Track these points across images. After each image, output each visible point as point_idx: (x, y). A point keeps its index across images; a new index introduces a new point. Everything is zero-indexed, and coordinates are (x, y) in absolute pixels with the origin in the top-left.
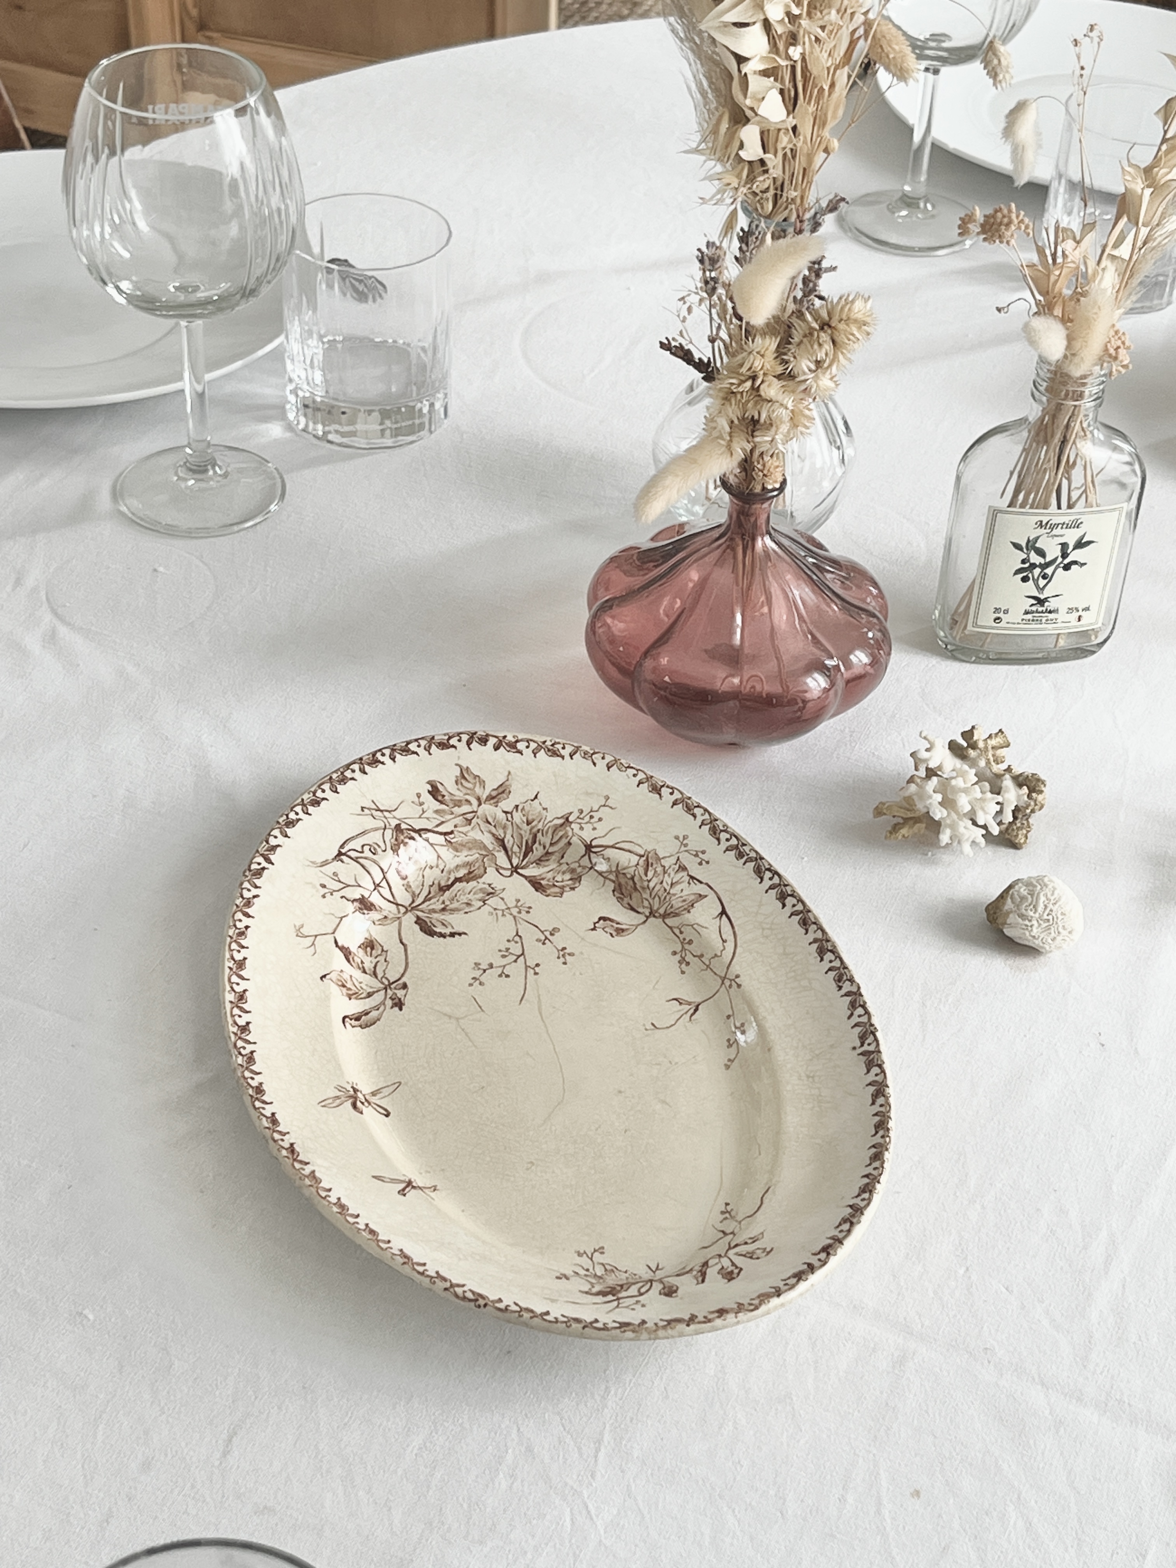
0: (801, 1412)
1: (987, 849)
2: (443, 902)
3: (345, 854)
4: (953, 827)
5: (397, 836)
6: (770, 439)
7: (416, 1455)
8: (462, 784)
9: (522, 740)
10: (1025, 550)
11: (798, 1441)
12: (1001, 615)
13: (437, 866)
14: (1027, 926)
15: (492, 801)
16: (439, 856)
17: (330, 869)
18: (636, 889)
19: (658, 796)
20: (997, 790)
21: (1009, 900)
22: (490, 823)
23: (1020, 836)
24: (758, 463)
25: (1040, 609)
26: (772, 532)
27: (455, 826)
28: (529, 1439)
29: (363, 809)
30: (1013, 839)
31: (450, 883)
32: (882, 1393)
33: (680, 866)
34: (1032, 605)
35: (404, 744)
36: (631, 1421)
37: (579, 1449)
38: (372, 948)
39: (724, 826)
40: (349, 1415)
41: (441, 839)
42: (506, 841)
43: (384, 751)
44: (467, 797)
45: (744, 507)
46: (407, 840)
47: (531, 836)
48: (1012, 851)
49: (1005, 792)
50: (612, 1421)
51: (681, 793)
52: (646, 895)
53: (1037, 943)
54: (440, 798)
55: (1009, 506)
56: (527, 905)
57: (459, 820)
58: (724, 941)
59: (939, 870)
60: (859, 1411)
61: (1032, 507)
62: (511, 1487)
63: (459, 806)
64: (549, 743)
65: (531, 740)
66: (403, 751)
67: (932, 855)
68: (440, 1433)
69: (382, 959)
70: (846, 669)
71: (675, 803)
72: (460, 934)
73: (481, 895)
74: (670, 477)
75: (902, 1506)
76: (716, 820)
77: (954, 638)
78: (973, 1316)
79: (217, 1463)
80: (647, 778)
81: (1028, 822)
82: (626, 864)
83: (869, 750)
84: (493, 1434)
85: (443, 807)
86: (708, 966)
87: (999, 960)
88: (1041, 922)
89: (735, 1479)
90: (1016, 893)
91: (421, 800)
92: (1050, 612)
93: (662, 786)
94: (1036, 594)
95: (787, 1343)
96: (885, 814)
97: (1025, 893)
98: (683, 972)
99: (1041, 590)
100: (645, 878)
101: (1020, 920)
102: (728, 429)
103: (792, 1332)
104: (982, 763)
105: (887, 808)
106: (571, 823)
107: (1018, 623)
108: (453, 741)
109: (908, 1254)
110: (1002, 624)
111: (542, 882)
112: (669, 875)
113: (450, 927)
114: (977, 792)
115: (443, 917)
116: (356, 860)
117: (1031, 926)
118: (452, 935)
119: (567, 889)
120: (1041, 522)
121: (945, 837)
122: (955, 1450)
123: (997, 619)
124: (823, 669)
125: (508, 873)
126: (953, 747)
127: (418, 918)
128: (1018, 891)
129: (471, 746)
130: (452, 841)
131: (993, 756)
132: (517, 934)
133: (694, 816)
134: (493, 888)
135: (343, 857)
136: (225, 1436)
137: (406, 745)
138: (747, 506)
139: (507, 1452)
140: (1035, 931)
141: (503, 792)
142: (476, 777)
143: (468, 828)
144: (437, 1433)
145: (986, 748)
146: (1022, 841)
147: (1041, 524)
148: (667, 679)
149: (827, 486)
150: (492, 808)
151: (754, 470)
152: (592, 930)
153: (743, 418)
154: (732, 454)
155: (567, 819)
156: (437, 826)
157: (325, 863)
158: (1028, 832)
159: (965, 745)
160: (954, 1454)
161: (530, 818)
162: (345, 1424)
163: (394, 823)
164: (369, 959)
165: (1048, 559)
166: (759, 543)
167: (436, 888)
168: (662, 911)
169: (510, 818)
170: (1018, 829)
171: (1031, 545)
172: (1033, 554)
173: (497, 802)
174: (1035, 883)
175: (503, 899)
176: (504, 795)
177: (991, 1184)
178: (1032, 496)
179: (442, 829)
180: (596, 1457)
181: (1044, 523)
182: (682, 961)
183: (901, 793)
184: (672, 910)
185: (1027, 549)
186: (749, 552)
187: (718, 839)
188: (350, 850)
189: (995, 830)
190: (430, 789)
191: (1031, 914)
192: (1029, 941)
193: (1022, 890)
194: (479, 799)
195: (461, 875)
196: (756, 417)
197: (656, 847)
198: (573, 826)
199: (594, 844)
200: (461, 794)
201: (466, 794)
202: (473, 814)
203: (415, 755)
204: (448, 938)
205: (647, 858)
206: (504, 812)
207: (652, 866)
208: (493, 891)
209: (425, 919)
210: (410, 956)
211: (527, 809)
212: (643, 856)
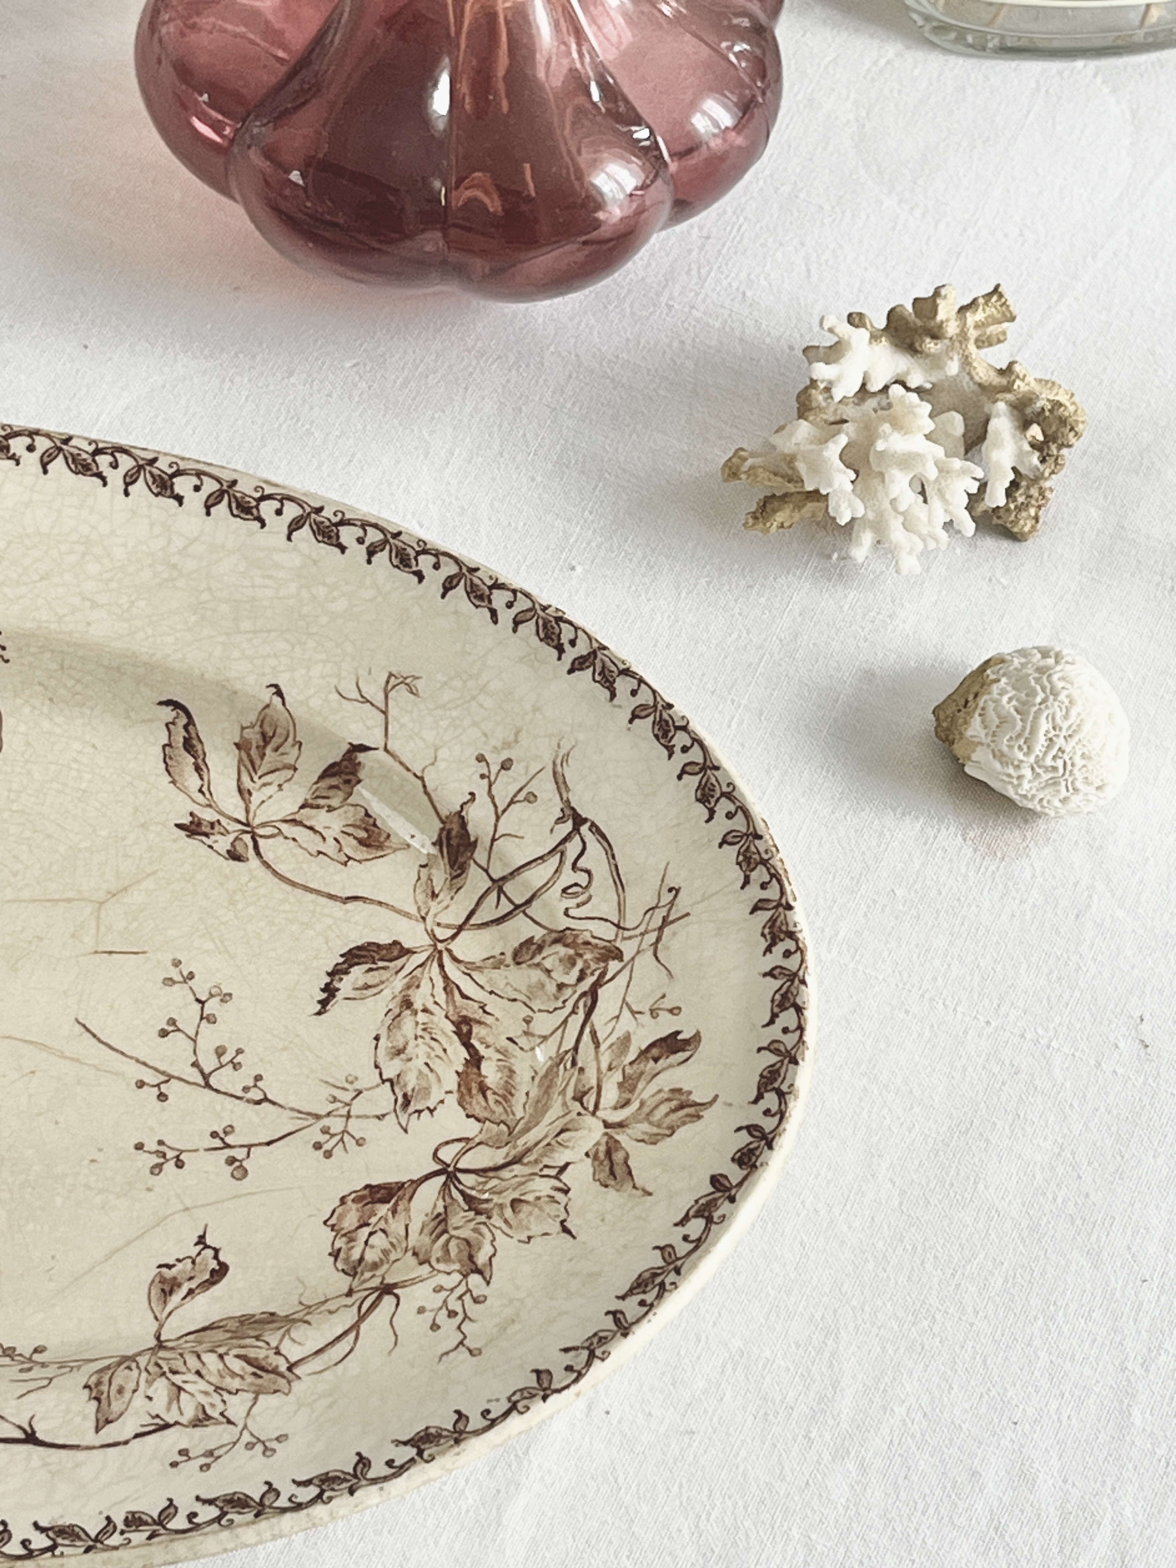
2: (425, 1010)
3: (576, 829)
5: (596, 946)
8: (669, 1100)
15: (602, 1148)
17: (545, 788)
22: (557, 1135)
27: (581, 1070)
29: (675, 891)
31: (474, 1042)
33: (208, 1418)
39: (231, 1521)
44: (635, 1105)
54: (655, 1052)
56: (338, 1151)
63: (620, 1085)
66: (784, 996)
69: (330, 847)
72: (324, 1003)
73: (411, 1082)
85: (632, 1055)
91: (664, 1016)
93: (420, 1453)
106: (465, 1276)
112: (206, 1393)
113: (352, 995)
116: (558, 849)
118: (330, 991)
125: (446, 1155)
127: (409, 952)
130: (561, 1066)
132: (266, 1099)
134: (419, 1112)
135: (569, 826)
141: (612, 1173)
142: (672, 1130)
150: (588, 1145)
152: (202, 1236)
156: (593, 1033)
157: (561, 783)
161: (525, 1208)
163: (628, 949)
169: (546, 1172)
173: (596, 1157)
175: (380, 1117)
176: (604, 1175)
179: (586, 1045)
188: (582, 840)
190: (680, 1037)
194: (621, 1125)
195: (484, 1071)
197: (291, 1398)
198: (457, 1277)
201: (642, 1104)
202: (591, 1108)
203: (767, 1019)
204: (327, 979)
205: (282, 1375)
206: (567, 1165)
207: (254, 1374)
208: (411, 1109)
209: (399, 963)
210: (312, 897)
211: (551, 1209)
212: (290, 1369)
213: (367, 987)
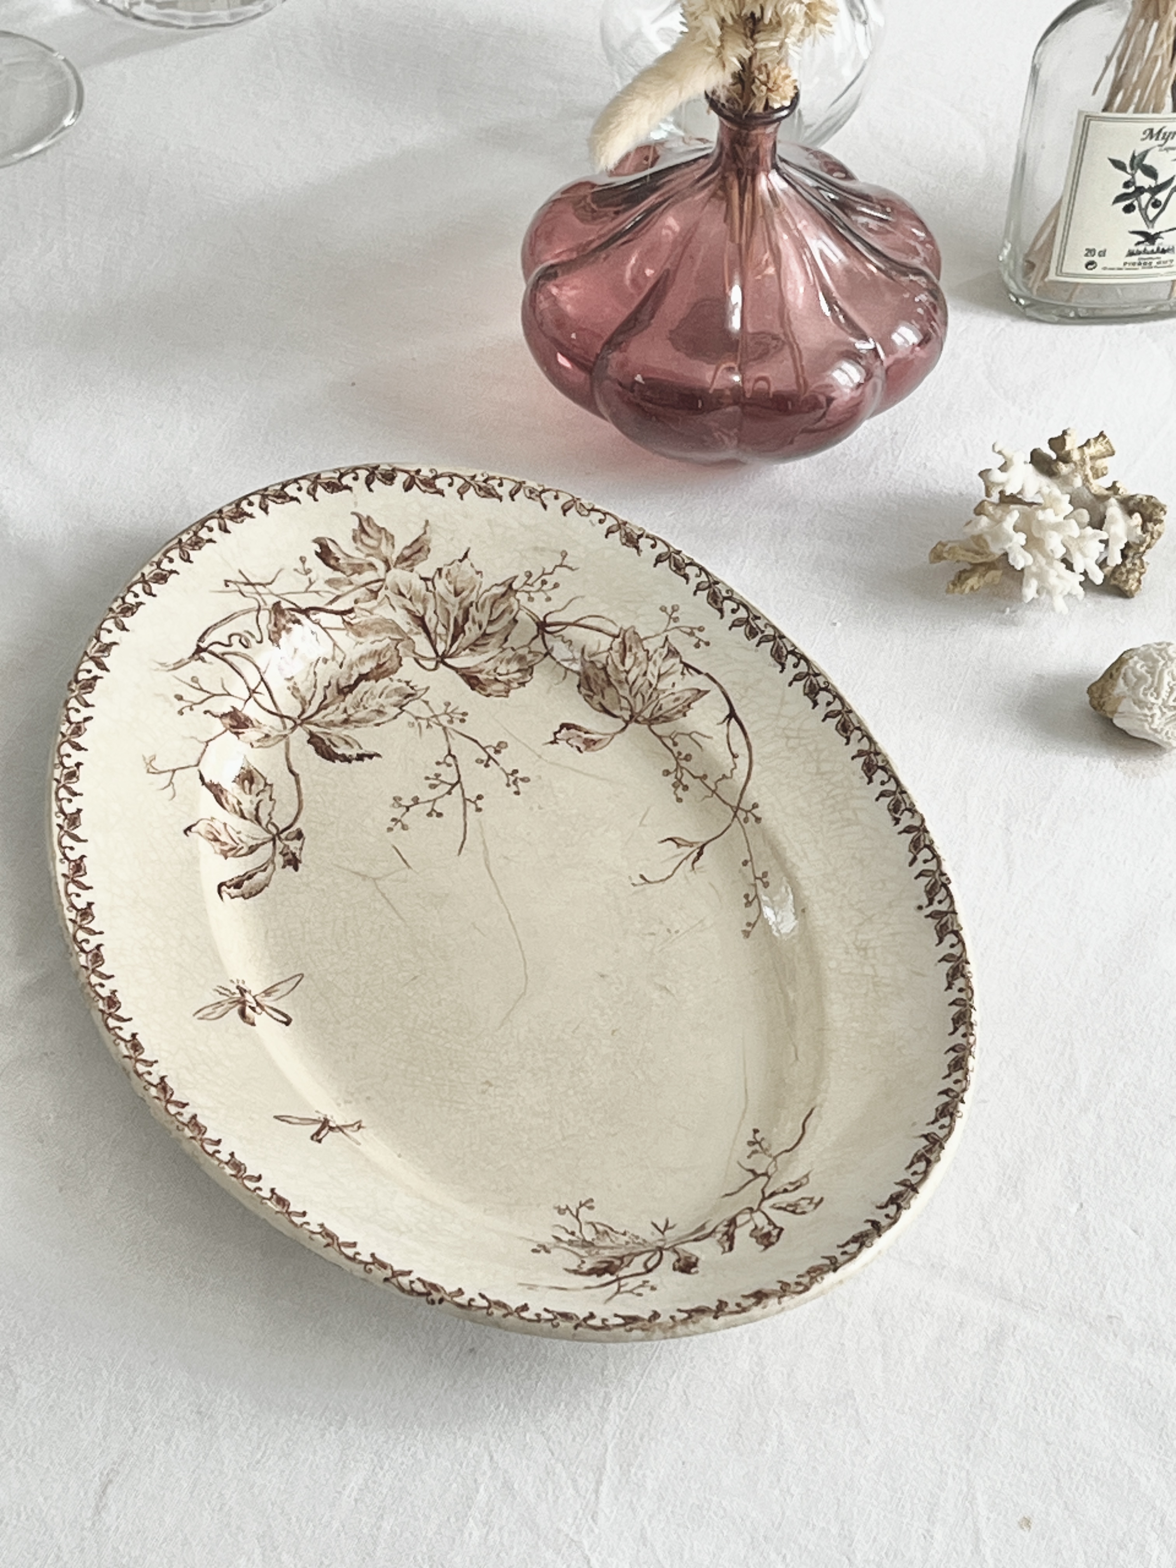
0: (868, 1416)
1: (1086, 600)
2: (345, 711)
3: (205, 650)
4: (1041, 576)
5: (276, 619)
6: (776, 44)
7: (356, 1500)
8: (361, 541)
9: (441, 476)
10: (1129, 170)
11: (866, 1457)
12: (1096, 258)
13: (333, 658)
14: (1146, 715)
15: (405, 564)
16: (335, 645)
17: (186, 672)
18: (610, 684)
19: (635, 550)
20: (1098, 523)
21: (1121, 681)
22: (403, 595)
23: (1131, 581)
24: (761, 73)
25: (1149, 248)
26: (781, 165)
27: (356, 602)
28: (506, 1471)
29: (227, 583)
30: (1121, 585)
31: (352, 682)
32: (974, 1384)
33: (669, 651)
34: (1139, 243)
35: (278, 487)
36: (641, 1439)
37: (574, 1481)
38: (251, 782)
39: (727, 592)
40: (263, 1448)
41: (337, 620)
42: (427, 619)
43: (251, 498)
44: (370, 559)
45: (740, 134)
46: (290, 625)
47: (461, 611)
48: (1119, 601)
49: (1112, 523)
50: (615, 1441)
51: (668, 546)
52: (624, 692)
53: (1160, 738)
54: (332, 562)
55: (1105, 110)
56: (461, 711)
57: (361, 593)
58: (735, 756)
59: (1021, 633)
60: (945, 1411)
61: (1136, 111)
62: (486, 1539)
63: (360, 573)
64: (480, 478)
65: (456, 475)
66: (278, 497)
67: (1012, 612)
68: (386, 1467)
69: (265, 796)
70: (887, 355)
71: (659, 560)
72: (371, 757)
73: (396, 699)
74: (637, 101)
75: (1007, 1540)
76: (717, 583)
77: (1030, 290)
78: (1090, 1272)
79: (88, 1524)
80: (619, 526)
81: (1142, 561)
82: (595, 648)
83: (918, 460)
84: (457, 1467)
85: (338, 575)
86: (714, 792)
87: (1108, 761)
88: (1165, 710)
89: (783, 1513)
90: (1130, 672)
91: (307, 566)
92: (1164, 251)
93: (640, 536)
94: (1143, 227)
95: (844, 1321)
96: (945, 558)
97: (1143, 670)
98: (679, 800)
99: (1151, 222)
100: (621, 668)
101: (1136, 709)
102: (718, 31)
103: (850, 1304)
104: (1078, 482)
105: (948, 552)
106: (516, 591)
107: (1120, 269)
108: (347, 480)
109: (1001, 1188)
110: (1097, 271)
111: (479, 675)
112: (655, 663)
113: (356, 747)
114: (1074, 529)
115: (345, 732)
116: (221, 657)
117: (1152, 716)
118: (360, 757)
119: (515, 685)
120: (1151, 130)
121: (1030, 591)
122: (1074, 1459)
123: (1090, 264)
124: (854, 356)
125: (431, 664)
126: (1037, 460)
127: (311, 734)
128: (1133, 669)
129: (372, 486)
130: (352, 622)
131: (1092, 468)
132: (450, 754)
133: (686, 577)
134: (412, 688)
135: (204, 655)
136: (96, 1484)
137: (282, 489)
138: (744, 132)
139: (478, 1492)
140: (1157, 723)
141: (419, 551)
142: (381, 530)
143: (374, 603)
144: (382, 1468)
145: (1083, 460)
146: (1133, 588)
147: (1151, 134)
148: (639, 378)
149: (848, 74)
150: (406, 573)
151: (753, 82)
152: (552, 743)
153: (739, 16)
154: (724, 66)
155: (510, 586)
156: (331, 602)
157: (179, 665)
158: (1141, 574)
159: (1054, 456)
160: (1074, 1466)
161: (459, 586)
162: (258, 1462)
163: (271, 601)
164: (249, 797)
165: (1161, 180)
166: (763, 184)
167: (333, 688)
168: (647, 714)
169: (431, 588)
170: (1129, 572)
171: (1138, 163)
172: (1139, 174)
173: (412, 565)
174: (1156, 656)
175: (427, 703)
176: (422, 555)
177: (1109, 1084)
178: (1138, 93)
179: (337, 606)
180: (597, 1491)
181: (1155, 132)
182: (678, 783)
183: (967, 529)
184: (661, 712)
185: (1132, 168)
186: (748, 196)
187: (721, 611)
188: (211, 644)
189: (1098, 577)
190: (319, 551)
191: (1152, 700)
192: (1148, 735)
193: (1138, 666)
194: (386, 562)
195: (368, 670)
196: (758, 14)
197: (636, 624)
198: (518, 595)
199: (548, 620)
200: (362, 556)
201: (368, 555)
202: (380, 583)
203: (295, 503)
204: (354, 762)
205: (624, 639)
206: (422, 578)
207: (630, 650)
208: (412, 692)
209: (322, 736)
210: (303, 791)
211: (454, 573)
212: (618, 637)
213: (347, 743)
